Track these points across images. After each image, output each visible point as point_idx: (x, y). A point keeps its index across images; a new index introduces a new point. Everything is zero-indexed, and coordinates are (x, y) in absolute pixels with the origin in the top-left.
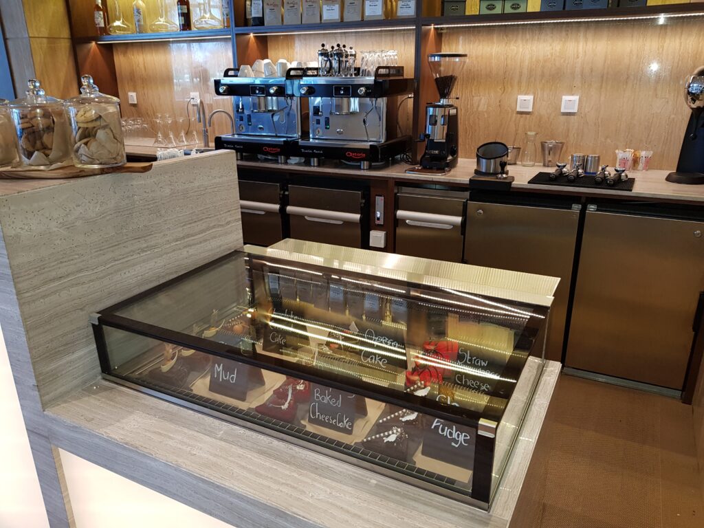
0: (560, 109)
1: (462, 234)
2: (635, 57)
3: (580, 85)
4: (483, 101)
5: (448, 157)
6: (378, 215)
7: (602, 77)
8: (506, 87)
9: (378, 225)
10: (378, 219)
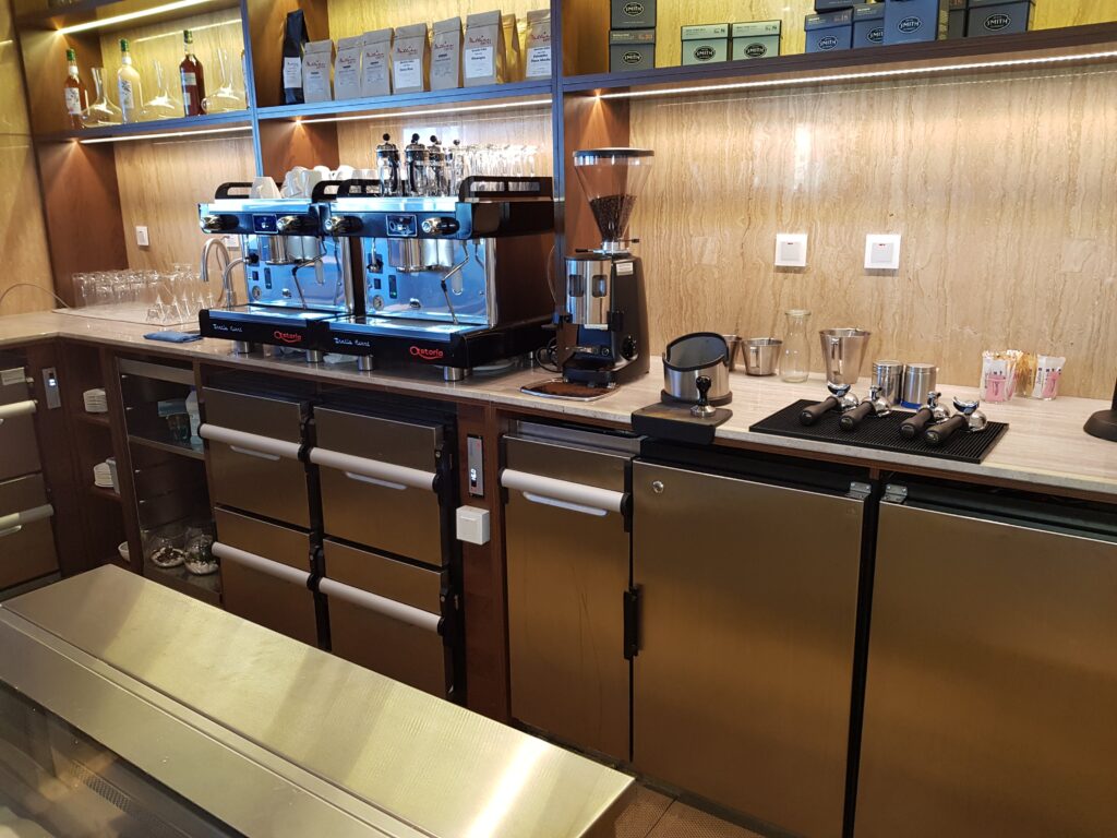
0: (863, 262)
1: (626, 530)
2: (1017, 150)
3: (902, 211)
4: (709, 246)
5: (618, 360)
6: (474, 477)
7: (949, 193)
8: (753, 218)
9: (474, 495)
10: (474, 484)
